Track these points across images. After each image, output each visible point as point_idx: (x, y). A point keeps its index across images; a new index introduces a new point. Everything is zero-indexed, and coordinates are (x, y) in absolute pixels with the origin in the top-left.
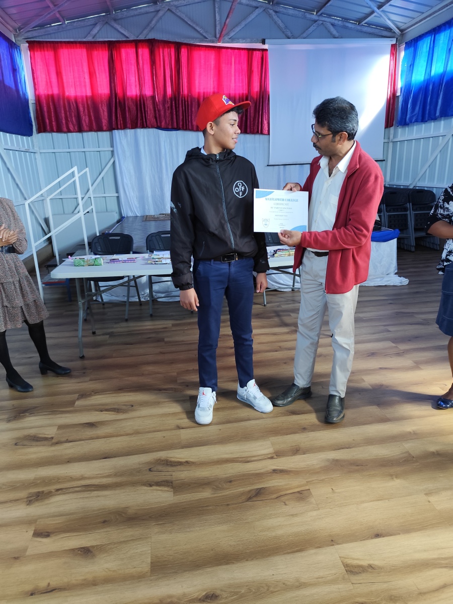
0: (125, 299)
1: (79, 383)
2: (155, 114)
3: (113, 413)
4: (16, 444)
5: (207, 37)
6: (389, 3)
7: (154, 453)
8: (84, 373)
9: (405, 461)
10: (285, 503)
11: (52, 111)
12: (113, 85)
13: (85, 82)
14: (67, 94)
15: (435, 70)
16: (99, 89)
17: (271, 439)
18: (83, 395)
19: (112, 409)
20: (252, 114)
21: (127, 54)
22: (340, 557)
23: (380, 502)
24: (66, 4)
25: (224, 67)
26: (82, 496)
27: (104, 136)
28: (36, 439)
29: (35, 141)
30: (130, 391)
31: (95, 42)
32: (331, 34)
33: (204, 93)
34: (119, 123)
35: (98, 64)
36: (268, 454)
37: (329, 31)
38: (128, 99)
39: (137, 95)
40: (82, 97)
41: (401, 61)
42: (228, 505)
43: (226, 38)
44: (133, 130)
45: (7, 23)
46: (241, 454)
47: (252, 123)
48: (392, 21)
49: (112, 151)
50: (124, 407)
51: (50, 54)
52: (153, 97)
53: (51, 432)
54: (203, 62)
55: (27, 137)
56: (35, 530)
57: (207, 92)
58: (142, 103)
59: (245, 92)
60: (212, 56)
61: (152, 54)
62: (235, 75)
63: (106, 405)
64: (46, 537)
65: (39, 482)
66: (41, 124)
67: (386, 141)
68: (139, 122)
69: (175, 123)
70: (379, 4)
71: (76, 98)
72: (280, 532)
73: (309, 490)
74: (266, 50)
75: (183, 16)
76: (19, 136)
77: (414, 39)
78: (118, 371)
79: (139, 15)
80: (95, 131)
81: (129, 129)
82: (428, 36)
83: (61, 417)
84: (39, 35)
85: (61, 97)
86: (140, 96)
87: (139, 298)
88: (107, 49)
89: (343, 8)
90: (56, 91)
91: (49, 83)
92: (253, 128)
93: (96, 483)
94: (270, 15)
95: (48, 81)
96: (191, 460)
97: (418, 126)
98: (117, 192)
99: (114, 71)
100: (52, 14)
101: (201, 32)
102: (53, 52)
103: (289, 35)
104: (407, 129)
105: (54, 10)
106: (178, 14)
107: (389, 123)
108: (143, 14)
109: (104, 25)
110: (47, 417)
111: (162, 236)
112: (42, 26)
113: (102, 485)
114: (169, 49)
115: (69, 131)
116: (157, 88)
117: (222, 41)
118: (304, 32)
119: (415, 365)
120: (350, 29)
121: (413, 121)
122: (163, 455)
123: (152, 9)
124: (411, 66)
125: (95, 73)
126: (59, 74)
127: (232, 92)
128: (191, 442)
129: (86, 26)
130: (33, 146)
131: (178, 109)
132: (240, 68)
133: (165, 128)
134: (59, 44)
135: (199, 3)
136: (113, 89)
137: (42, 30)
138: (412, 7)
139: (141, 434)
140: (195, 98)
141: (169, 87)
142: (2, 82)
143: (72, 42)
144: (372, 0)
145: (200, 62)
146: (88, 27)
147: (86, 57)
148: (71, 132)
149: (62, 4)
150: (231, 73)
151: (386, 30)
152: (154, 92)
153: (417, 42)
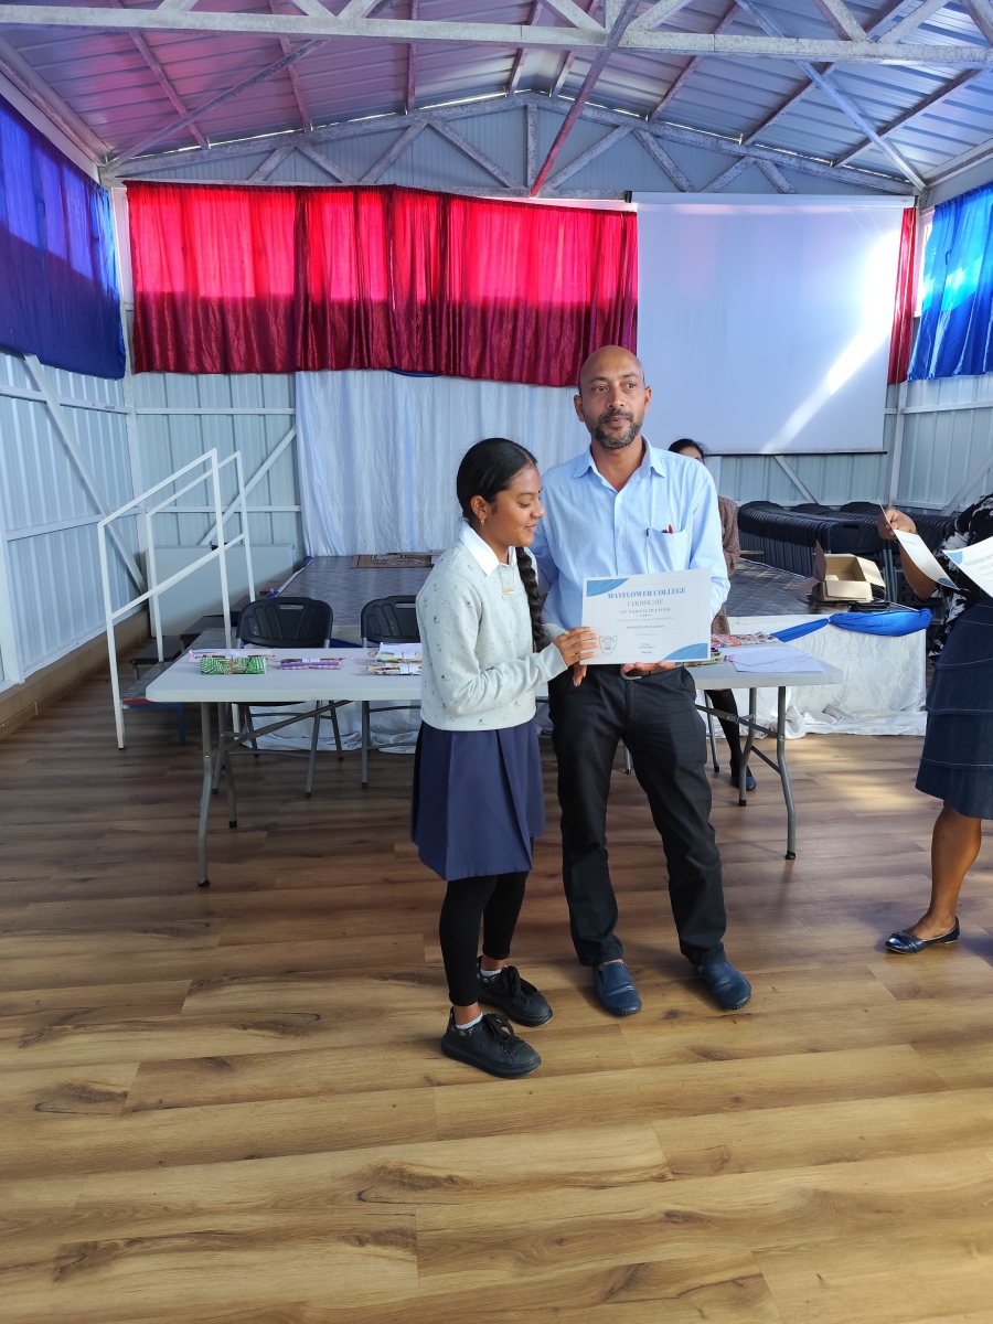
0: (307, 745)
1: (194, 949)
2: (389, 340)
3: (272, 1034)
4: (37, 1108)
5: (507, 183)
6: (903, 124)
7: (371, 1151)
8: (208, 925)
10: (701, 1311)
12: (301, 277)
13: (242, 270)
14: (202, 293)
16: (272, 286)
17: (654, 1124)
18: (205, 982)
19: (269, 1022)
21: (336, 214)
24: (213, 108)
25: (543, 249)
26: (190, 1264)
27: (276, 383)
28: (85, 1096)
29: (126, 389)
30: (313, 978)
31: (269, 189)
32: (774, 184)
33: (496, 299)
34: (310, 357)
35: (272, 233)
36: (652, 1167)
37: (769, 179)
38: (332, 306)
39: (351, 300)
40: (235, 302)
41: (925, 243)
43: (548, 188)
44: (339, 373)
45: (86, 144)
46: (584, 1163)
48: (907, 161)
49: (293, 417)
50: (299, 1020)
51: (171, 211)
52: (386, 305)
53: (122, 1078)
54: (495, 235)
55: (111, 381)
57: (503, 298)
58: (362, 315)
59: (584, 300)
60: (517, 223)
61: (388, 213)
62: (564, 265)
63: (257, 1010)
65: (86, 1215)
66: (144, 354)
67: (891, 411)
68: (354, 357)
69: (431, 361)
70: (879, 124)
71: (221, 301)
73: (761, 1275)
74: (634, 214)
75: (459, 141)
76: (95, 378)
77: (955, 200)
78: (286, 923)
79: (363, 135)
80: (257, 372)
81: (332, 369)
83: (150, 1040)
84: (152, 170)
85: (190, 300)
86: (358, 301)
87: (338, 743)
88: (293, 203)
89: (801, 132)
90: (179, 287)
91: (166, 270)
93: (227, 1228)
94: (643, 143)
95: (165, 265)
96: (461, 1174)
98: (298, 501)
99: (305, 249)
100: (181, 127)
101: (495, 173)
102: (179, 206)
103: (683, 184)
105: (186, 120)
106: (446, 135)
107: (896, 374)
108: (374, 133)
109: (290, 153)
110: (116, 1036)
111: (398, 605)
112: (157, 151)
113: (240, 1234)
114: (425, 207)
115: (202, 370)
116: (396, 287)
117: (538, 194)
118: (716, 179)
120: (815, 176)
122: (391, 1155)
123: (393, 124)
124: (948, 258)
125: (265, 250)
126: (188, 251)
127: (557, 299)
128: (462, 1123)
129: (251, 155)
130: (123, 399)
131: (438, 331)
132: (576, 249)
133: (409, 371)
134: (193, 190)
135: (492, 113)
136: (301, 284)
137: (157, 160)
138: (951, 131)
139: (338, 1093)
140: (476, 309)
141: (421, 284)
142: (64, 265)
143: (220, 187)
144: (863, 116)
145: (491, 234)
146: (256, 157)
147: (248, 218)
148: (207, 372)
149: (205, 108)
150: (555, 260)
151: (892, 179)
152: (389, 294)
153: (961, 206)
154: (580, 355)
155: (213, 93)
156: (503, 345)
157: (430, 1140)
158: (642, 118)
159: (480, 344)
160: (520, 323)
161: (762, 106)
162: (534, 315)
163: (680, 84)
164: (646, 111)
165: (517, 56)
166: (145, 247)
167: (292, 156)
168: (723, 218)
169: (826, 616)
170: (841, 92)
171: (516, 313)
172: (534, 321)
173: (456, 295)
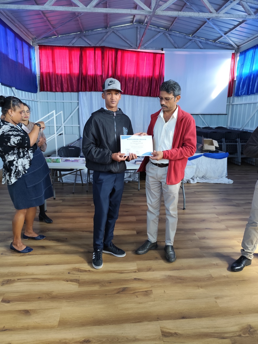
0: (74, 182)
5: (132, 46)
6: (230, 32)
9: (208, 279)
10: (137, 296)
11: (48, 81)
12: (81, 69)
13: (67, 67)
14: (57, 72)
15: (255, 68)
16: (74, 70)
18: (42, 231)
19: (56, 239)
20: (154, 87)
21: (90, 53)
22: (160, 327)
23: (189, 300)
24: (60, 27)
25: (141, 62)
27: (74, 94)
29: (38, 96)
31: (73, 47)
32: (199, 47)
33: (129, 75)
34: (83, 88)
35: (74, 58)
36: (134, 270)
37: (198, 45)
38: (88, 76)
39: (93, 74)
40: (65, 74)
41: (237, 62)
42: (106, 295)
43: (143, 47)
44: (90, 92)
45: (29, 36)
46: (119, 268)
47: (154, 91)
48: (233, 41)
49: (78, 103)
50: (62, 239)
51: (49, 52)
52: (102, 76)
54: (129, 59)
55: (34, 94)
56: (2, 299)
57: (131, 74)
58: (96, 78)
59: (151, 75)
60: (134, 56)
61: (103, 53)
62: (146, 66)
63: (53, 237)
64: (7, 303)
65: (10, 274)
66: (42, 87)
67: (228, 104)
68: (93, 88)
70: (225, 32)
72: (131, 311)
73: (152, 290)
74: (164, 54)
75: (120, 35)
76: (30, 93)
77: (244, 51)
78: (63, 220)
79: (97, 34)
80: (70, 92)
81: (88, 91)
82: (252, 50)
84: (45, 42)
85: (54, 74)
86: (95, 75)
87: (82, 182)
88: (79, 50)
89: (206, 34)
90: (51, 71)
91: (48, 66)
92: (154, 94)
93: (39, 278)
94: (166, 36)
95: (48, 65)
97: (245, 97)
98: (79, 124)
99: (82, 61)
100: (52, 32)
101: (129, 43)
102: (51, 51)
103: (176, 46)
104: (240, 98)
105: (53, 30)
106: (117, 34)
107: (230, 94)
108: (99, 33)
109: (79, 38)
112: (46, 37)
113: (42, 279)
114: (112, 52)
115: (56, 91)
116: (104, 71)
117: (140, 49)
118: (185, 45)
119: (226, 228)
120: (210, 44)
121: (243, 94)
122: (77, 266)
123: (104, 31)
124: (242, 65)
125: (72, 62)
126: (53, 62)
127: (144, 75)
129: (68, 39)
130: (37, 98)
132: (149, 62)
134: (55, 47)
135: (129, 29)
136: (81, 70)
137: (47, 40)
138: (244, 34)
140: (124, 77)
141: (110, 71)
142: (23, 65)
143: (61, 46)
144: (220, 30)
146: (71, 39)
147: (68, 54)
149: (58, 27)
150: (144, 65)
151: (230, 46)
152: (102, 73)
153: (246, 52)
154: (150, 89)
155: (59, 24)
156: (130, 86)
158: (166, 30)
159: (125, 86)
160: (135, 81)
161: (195, 27)
162: (138, 79)
163: (174, 22)
164: (167, 28)
166: (43, 61)
167: (79, 39)
168: (186, 55)
169: (203, 154)
170: (214, 24)
171: (134, 78)
172: (138, 80)
173: (119, 74)
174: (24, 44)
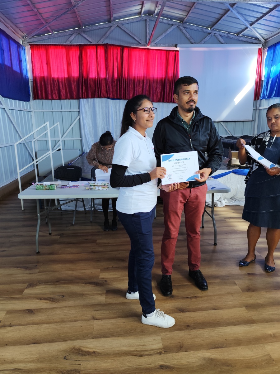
0: (74, 209)
1: (31, 274)
2: (107, 89)
3: (48, 302)
5: (141, 43)
6: (257, 22)
7: (71, 342)
8: (36, 266)
11: (43, 86)
12: (81, 71)
13: (64, 69)
14: (53, 76)
16: (73, 74)
17: (161, 334)
18: (31, 284)
19: (49, 298)
20: (167, 90)
21: (91, 53)
24: (53, 22)
25: (151, 62)
27: (74, 102)
29: (31, 104)
31: (71, 45)
32: (220, 41)
33: (138, 77)
34: (84, 94)
35: (72, 60)
36: (158, 349)
37: (218, 40)
38: (90, 80)
39: (95, 77)
40: (62, 78)
41: (265, 58)
43: (153, 44)
44: (92, 99)
45: (18, 33)
46: (137, 347)
47: (167, 96)
48: (259, 34)
49: (79, 112)
50: (57, 297)
51: (43, 52)
52: (106, 79)
54: (137, 58)
55: (26, 102)
57: (140, 76)
58: (99, 82)
59: (164, 77)
60: (144, 54)
61: (106, 52)
62: (158, 66)
63: (45, 294)
66: (36, 94)
67: (255, 108)
68: (96, 94)
69: (119, 95)
70: (250, 23)
71: (58, 78)
74: (178, 51)
75: (127, 30)
76: (21, 101)
77: (273, 45)
78: (60, 265)
79: (99, 29)
80: (69, 99)
81: (90, 98)
83: (11, 303)
84: (37, 40)
85: (49, 78)
86: (97, 78)
88: (78, 49)
89: (227, 26)
90: (46, 74)
91: (42, 69)
92: (168, 99)
93: (22, 368)
94: (181, 30)
95: (42, 68)
96: (98, 351)
97: (275, 99)
98: (81, 137)
99: (82, 63)
100: (45, 27)
101: (137, 40)
102: (45, 51)
103: (192, 42)
105: (46, 25)
106: (123, 29)
107: (256, 97)
108: (102, 28)
112: (39, 35)
114: (117, 50)
115: (53, 99)
116: (108, 74)
117: (150, 45)
118: (203, 40)
120: (232, 39)
122: (77, 344)
123: (107, 26)
124: (272, 62)
125: (70, 63)
126: (48, 64)
127: (156, 76)
128: (101, 333)
129: (66, 35)
130: (30, 107)
131: (121, 86)
132: (161, 62)
133: (112, 98)
134: (49, 46)
135: (136, 22)
136: (81, 73)
137: (39, 38)
138: (273, 24)
139: (65, 322)
140: (132, 80)
141: (116, 73)
142: (10, 68)
143: (57, 45)
144: (246, 20)
145: (136, 58)
146: (67, 36)
147: (65, 53)
148: (54, 99)
149: (51, 22)
150: (155, 65)
151: (255, 39)
152: (106, 76)
153: (275, 47)
154: (163, 93)
155: (53, 17)
156: (140, 90)
157: (90, 339)
158: (181, 22)
159: (133, 90)
160: (145, 84)
161: (215, 18)
162: (149, 81)
163: (191, 12)
164: (181, 20)
165: (142, 5)
166: (36, 63)
167: (78, 35)
168: (204, 52)
169: (231, 170)
170: (239, 13)
171: (143, 81)
172: (149, 83)
173: (126, 76)
174: (12, 43)
